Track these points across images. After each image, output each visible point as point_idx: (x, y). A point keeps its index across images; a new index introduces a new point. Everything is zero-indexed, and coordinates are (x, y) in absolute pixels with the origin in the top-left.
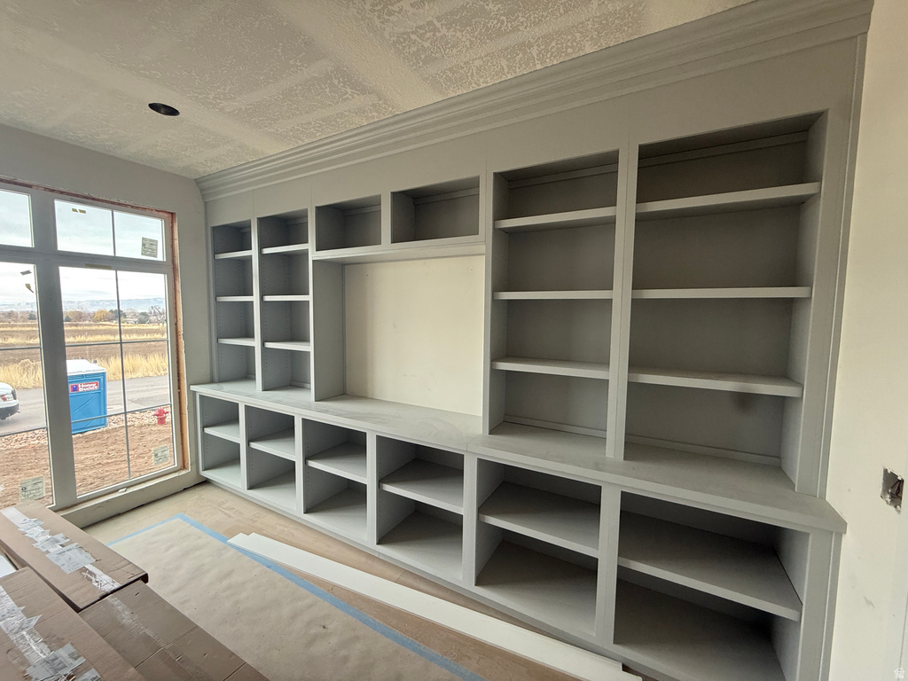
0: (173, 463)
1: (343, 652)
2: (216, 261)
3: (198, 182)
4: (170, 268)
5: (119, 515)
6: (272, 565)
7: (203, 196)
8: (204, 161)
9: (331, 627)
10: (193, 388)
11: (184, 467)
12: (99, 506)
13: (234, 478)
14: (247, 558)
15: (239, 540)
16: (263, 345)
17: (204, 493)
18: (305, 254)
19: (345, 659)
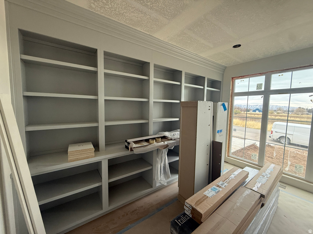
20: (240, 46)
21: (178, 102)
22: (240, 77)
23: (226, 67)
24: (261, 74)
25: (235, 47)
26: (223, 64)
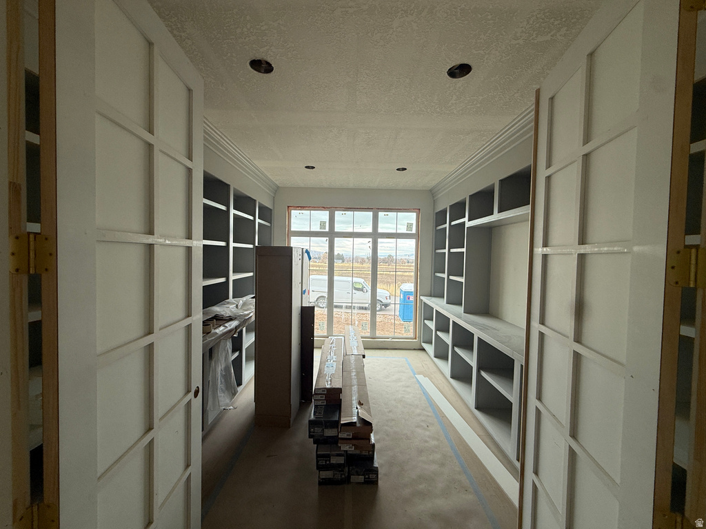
0: (412, 335)
1: (428, 439)
2: (437, 231)
3: (431, 191)
4: (416, 236)
5: (387, 349)
6: (425, 393)
7: (433, 197)
8: (429, 182)
9: (430, 428)
10: (422, 298)
11: (416, 339)
12: (382, 341)
13: (430, 349)
14: (418, 385)
15: (420, 377)
16: (448, 277)
17: (421, 354)
18: (464, 224)
19: (426, 442)
20: (313, 168)
21: (251, 246)
22: (298, 207)
23: (278, 187)
24: (324, 208)
25: (307, 167)
26: (277, 183)
